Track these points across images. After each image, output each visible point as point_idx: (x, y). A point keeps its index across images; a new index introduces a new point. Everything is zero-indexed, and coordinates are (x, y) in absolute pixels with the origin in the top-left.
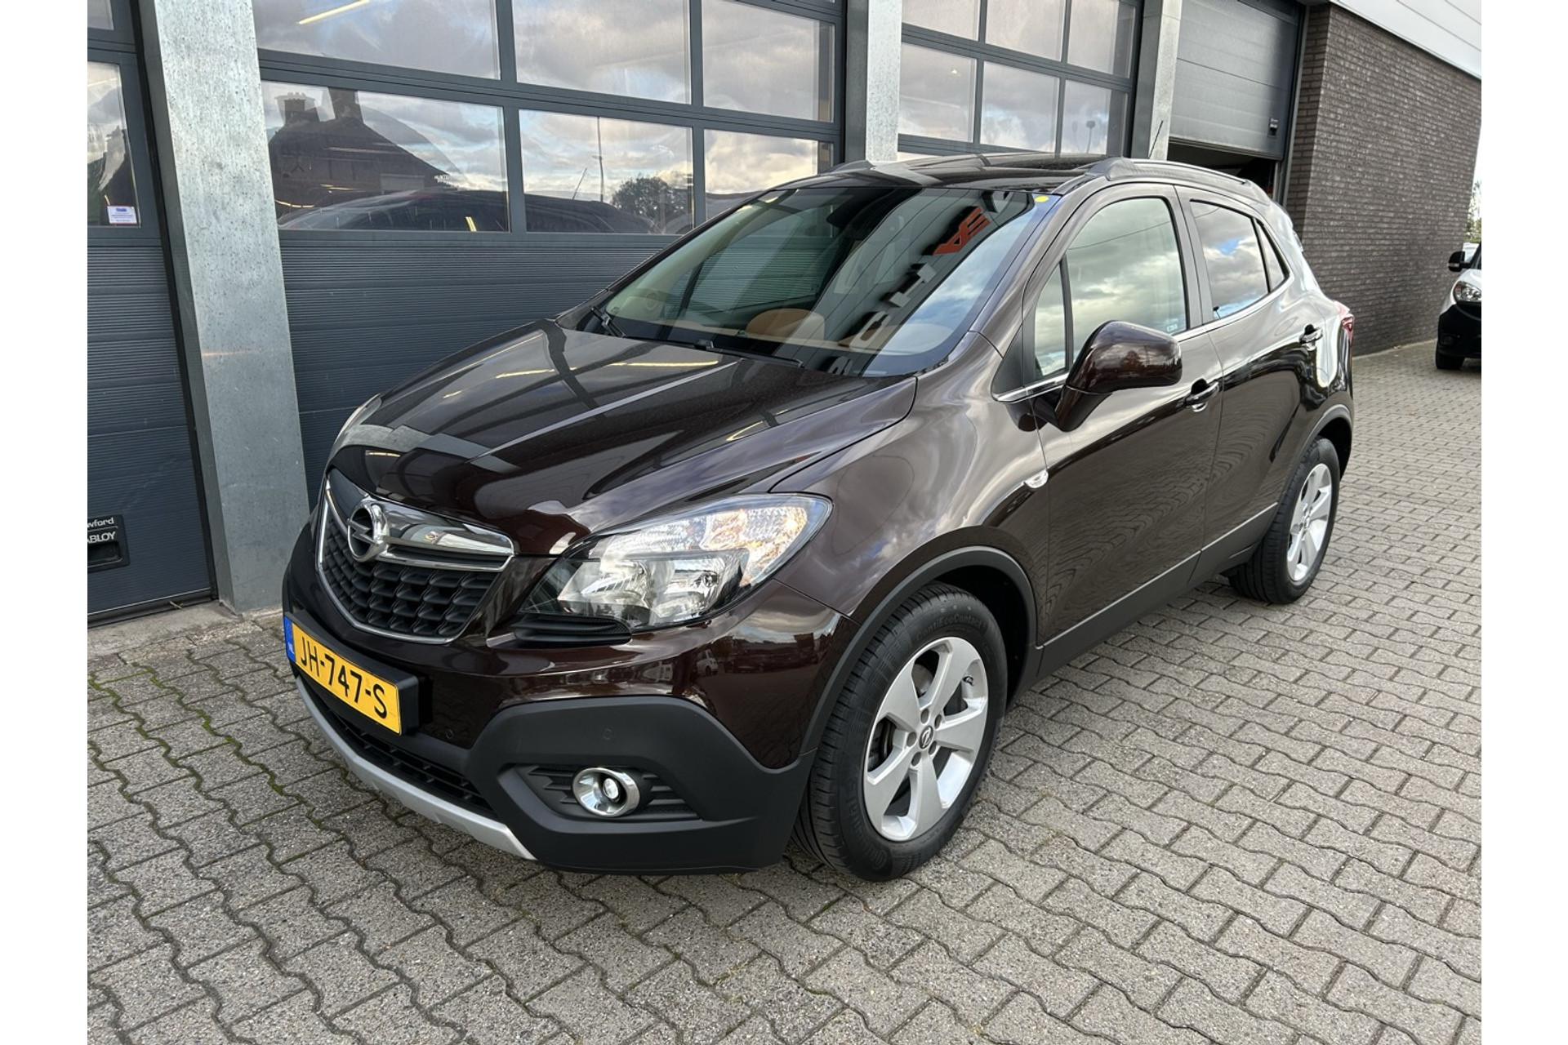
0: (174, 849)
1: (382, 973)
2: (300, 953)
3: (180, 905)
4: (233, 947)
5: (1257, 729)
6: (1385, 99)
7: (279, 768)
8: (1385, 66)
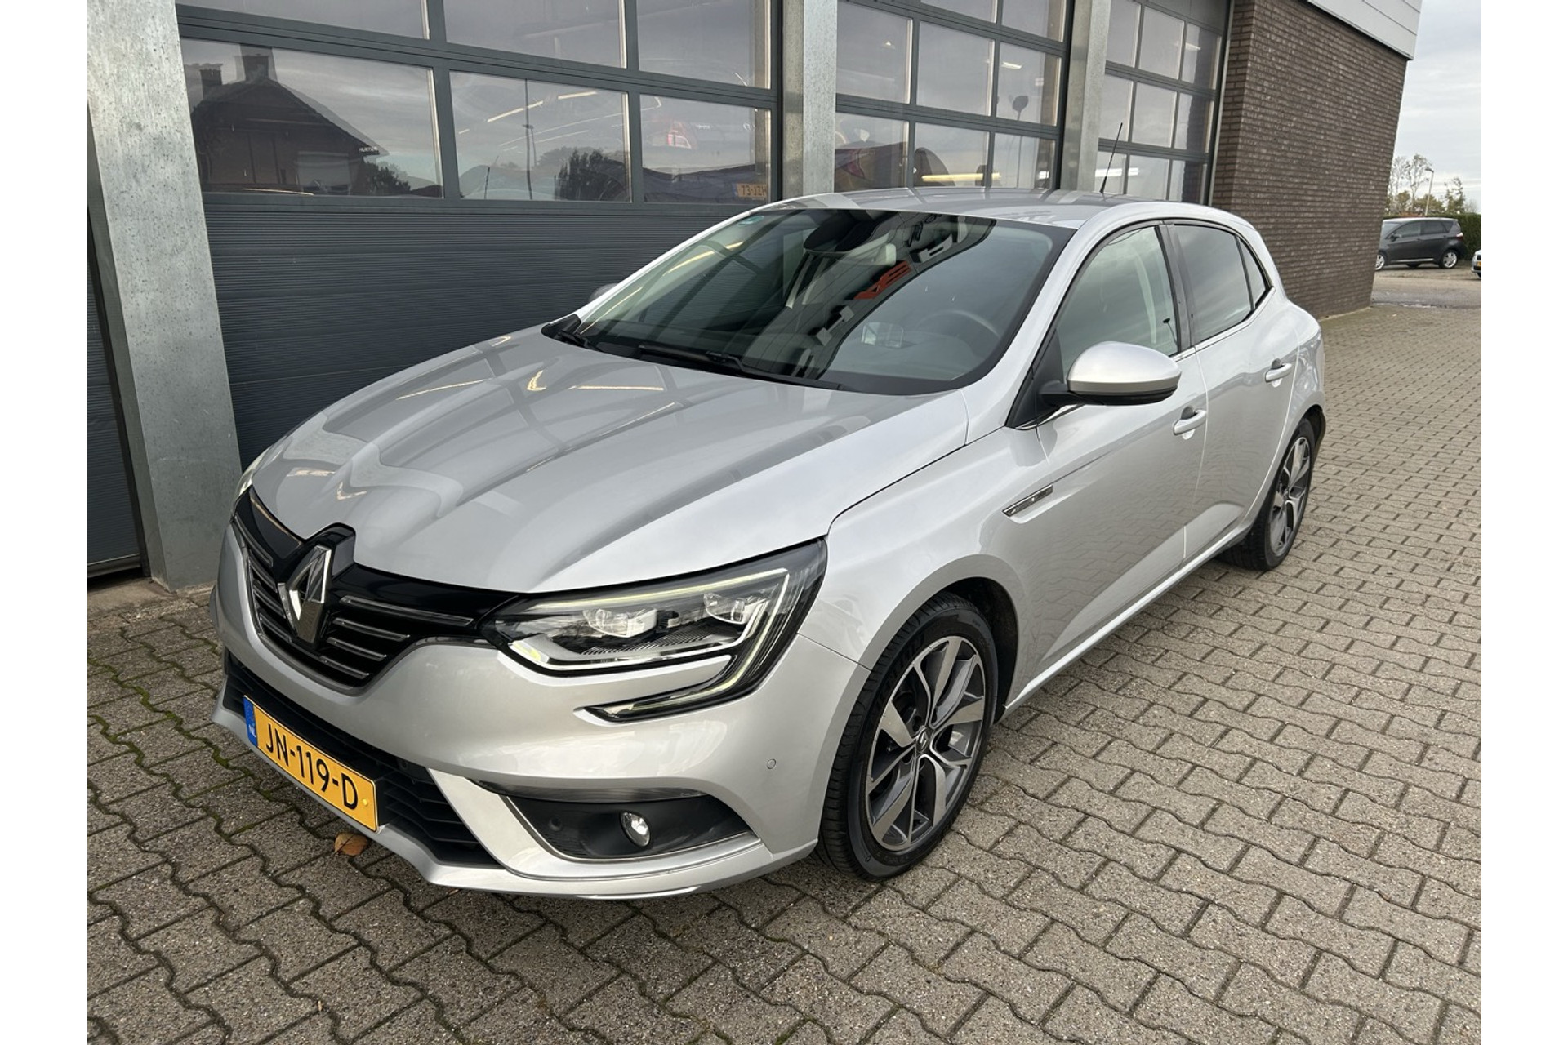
0: (117, 824)
1: (340, 937)
2: (253, 921)
3: (126, 878)
4: (184, 917)
5: (1195, 679)
6: (1309, 72)
7: (223, 742)
8: (1309, 39)
